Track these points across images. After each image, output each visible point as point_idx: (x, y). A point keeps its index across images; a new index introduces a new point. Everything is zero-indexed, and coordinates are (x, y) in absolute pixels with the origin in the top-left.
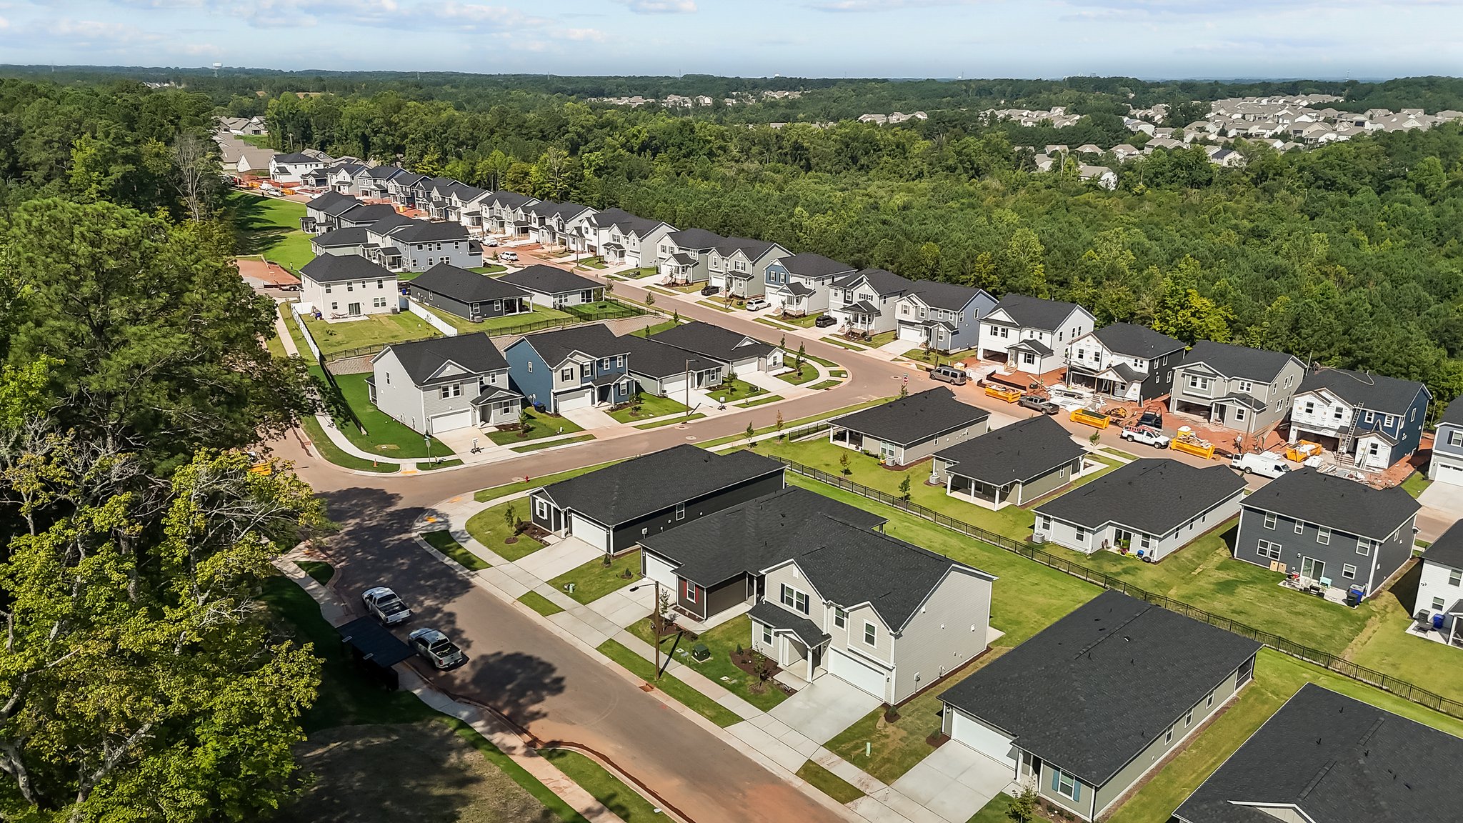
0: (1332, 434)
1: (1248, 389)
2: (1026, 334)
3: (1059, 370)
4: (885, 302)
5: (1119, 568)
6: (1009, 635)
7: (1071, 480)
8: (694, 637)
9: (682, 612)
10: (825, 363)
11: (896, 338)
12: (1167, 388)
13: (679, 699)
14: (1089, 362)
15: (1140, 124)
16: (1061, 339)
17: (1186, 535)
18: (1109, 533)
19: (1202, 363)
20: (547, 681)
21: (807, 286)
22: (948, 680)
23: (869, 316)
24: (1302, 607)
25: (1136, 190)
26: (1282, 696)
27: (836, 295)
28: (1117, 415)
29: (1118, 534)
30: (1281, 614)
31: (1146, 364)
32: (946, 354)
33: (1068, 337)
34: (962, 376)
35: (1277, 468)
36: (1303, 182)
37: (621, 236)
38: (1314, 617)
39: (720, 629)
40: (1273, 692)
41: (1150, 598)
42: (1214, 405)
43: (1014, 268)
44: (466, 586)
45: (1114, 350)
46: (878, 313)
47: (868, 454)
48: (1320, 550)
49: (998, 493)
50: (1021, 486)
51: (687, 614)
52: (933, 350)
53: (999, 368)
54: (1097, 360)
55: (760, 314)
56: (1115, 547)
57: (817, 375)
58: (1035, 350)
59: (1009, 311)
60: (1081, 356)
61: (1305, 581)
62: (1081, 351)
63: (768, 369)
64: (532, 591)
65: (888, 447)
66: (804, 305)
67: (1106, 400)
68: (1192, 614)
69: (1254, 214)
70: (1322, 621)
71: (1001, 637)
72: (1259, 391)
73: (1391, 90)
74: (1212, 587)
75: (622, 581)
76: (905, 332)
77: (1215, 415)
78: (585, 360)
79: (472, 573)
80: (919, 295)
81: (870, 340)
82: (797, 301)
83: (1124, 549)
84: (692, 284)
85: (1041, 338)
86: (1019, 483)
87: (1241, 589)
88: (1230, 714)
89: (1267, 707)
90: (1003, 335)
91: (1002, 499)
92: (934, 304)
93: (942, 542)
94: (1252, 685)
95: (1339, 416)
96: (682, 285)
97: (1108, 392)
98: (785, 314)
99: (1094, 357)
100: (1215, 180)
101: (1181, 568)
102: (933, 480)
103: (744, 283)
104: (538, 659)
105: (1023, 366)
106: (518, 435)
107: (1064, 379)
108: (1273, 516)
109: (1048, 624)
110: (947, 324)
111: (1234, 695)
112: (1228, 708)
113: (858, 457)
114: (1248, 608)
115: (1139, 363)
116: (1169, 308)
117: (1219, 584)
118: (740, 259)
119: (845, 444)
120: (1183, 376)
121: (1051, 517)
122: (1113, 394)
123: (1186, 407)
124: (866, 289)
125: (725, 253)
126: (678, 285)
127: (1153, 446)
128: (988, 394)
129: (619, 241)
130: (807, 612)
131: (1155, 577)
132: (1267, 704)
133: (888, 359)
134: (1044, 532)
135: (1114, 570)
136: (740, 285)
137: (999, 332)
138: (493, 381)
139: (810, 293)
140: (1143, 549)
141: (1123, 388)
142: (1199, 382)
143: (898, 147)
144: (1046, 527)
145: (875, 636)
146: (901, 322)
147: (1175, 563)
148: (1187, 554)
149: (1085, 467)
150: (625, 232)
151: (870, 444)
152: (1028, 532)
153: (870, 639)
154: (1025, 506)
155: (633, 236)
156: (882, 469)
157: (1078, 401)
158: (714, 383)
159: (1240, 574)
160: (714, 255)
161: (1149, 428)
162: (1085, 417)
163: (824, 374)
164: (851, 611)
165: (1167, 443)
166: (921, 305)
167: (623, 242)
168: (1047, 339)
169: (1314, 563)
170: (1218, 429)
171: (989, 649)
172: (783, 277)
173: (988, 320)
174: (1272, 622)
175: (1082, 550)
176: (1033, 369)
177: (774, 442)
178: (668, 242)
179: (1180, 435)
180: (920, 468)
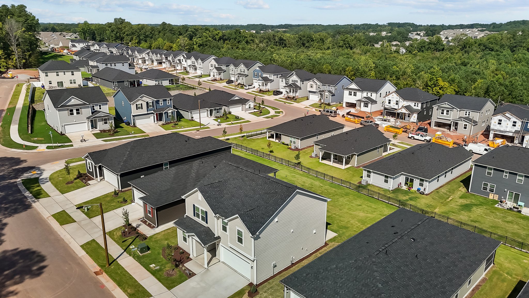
0: (511, 134)
1: (469, 115)
2: (365, 94)
3: (380, 111)
4: (303, 83)
5: (407, 197)
6: (340, 236)
7: (383, 155)
8: (145, 238)
9: (145, 222)
10: (274, 108)
11: (308, 99)
12: (430, 117)
13: (115, 280)
14: (393, 105)
15: (415, 36)
16: (380, 97)
17: (443, 180)
18: (402, 179)
19: (446, 103)
20: (35, 268)
21: (270, 78)
22: (297, 266)
23: (296, 89)
24: (510, 218)
25: (414, 52)
26: (514, 276)
27: (282, 81)
28: (406, 128)
29: (407, 179)
30: (499, 222)
31: (420, 105)
32: (329, 105)
33: (383, 94)
34: (335, 112)
35: (486, 150)
36: (480, 49)
37: (195, 61)
38: (518, 224)
39: (163, 233)
40: (508, 273)
41: (425, 213)
42: (452, 122)
43: (362, 73)
44: (29, 206)
45: (405, 99)
46: (300, 88)
47: (284, 144)
48: (518, 187)
49: (344, 160)
50: (356, 156)
51: (147, 223)
52: (323, 103)
53: (353, 110)
54: (397, 104)
55: (250, 91)
56: (405, 187)
57: (269, 113)
58: (368, 101)
59: (357, 84)
60: (389, 103)
61: (510, 204)
62: (390, 100)
63: (246, 110)
64: (64, 211)
65: (293, 140)
66: (269, 86)
67: (401, 122)
68: (450, 222)
69: (462, 59)
70: (523, 226)
71: (335, 237)
72: (475, 116)
73: (509, 25)
74: (458, 207)
75: (120, 204)
76: (312, 97)
77: (453, 128)
78: (150, 100)
79: (36, 200)
80: (318, 79)
81: (296, 100)
82: (266, 85)
83: (410, 187)
84: (223, 80)
85: (371, 96)
86: (355, 155)
87: (474, 208)
88: (482, 290)
89: (505, 284)
90: (354, 95)
91: (347, 163)
92: (324, 83)
93: (310, 183)
94: (494, 269)
95: (515, 126)
96: (218, 80)
97: (402, 119)
98: (260, 90)
99: (395, 103)
100: (445, 48)
101: (441, 197)
102: (314, 155)
103: (244, 78)
104: (39, 253)
105: (363, 109)
106: (110, 135)
107: (382, 114)
108: (491, 169)
109: (364, 228)
110: (330, 92)
111: (483, 276)
112: (480, 285)
113: (279, 145)
114: (480, 219)
115: (416, 105)
116: (430, 86)
117: (462, 206)
118: (242, 68)
119: (274, 140)
120: (437, 109)
121: (371, 171)
122: (404, 120)
123: (439, 125)
124: (294, 78)
125: (236, 66)
126: (217, 80)
127: (424, 141)
128: (346, 120)
129: (194, 63)
130: (207, 223)
131: (427, 202)
132: (505, 281)
133: (303, 107)
134: (367, 179)
135: (404, 198)
136: (243, 79)
137: (353, 94)
138: (100, 108)
139: (272, 81)
140: (420, 187)
141: (409, 116)
142: (445, 112)
143: (321, 40)
144: (369, 176)
145: (243, 238)
146: (310, 92)
147: (437, 195)
148: (443, 190)
149: (390, 149)
150: (197, 60)
151: (285, 139)
152: (358, 179)
153: (240, 240)
154: (359, 167)
155: (200, 61)
156: (289, 150)
157: (388, 123)
158: (218, 115)
159: (473, 201)
160: (232, 67)
161: (421, 133)
162: (391, 129)
163: (272, 112)
164: (230, 221)
165: (430, 139)
166: (318, 83)
167: (196, 64)
168: (374, 96)
169: (514, 194)
170: (455, 134)
171: (326, 244)
172: (260, 75)
173: (347, 89)
174: (494, 227)
175: (388, 188)
176: (368, 110)
177: (239, 138)
178: (214, 62)
179: (437, 136)
180: (308, 150)
